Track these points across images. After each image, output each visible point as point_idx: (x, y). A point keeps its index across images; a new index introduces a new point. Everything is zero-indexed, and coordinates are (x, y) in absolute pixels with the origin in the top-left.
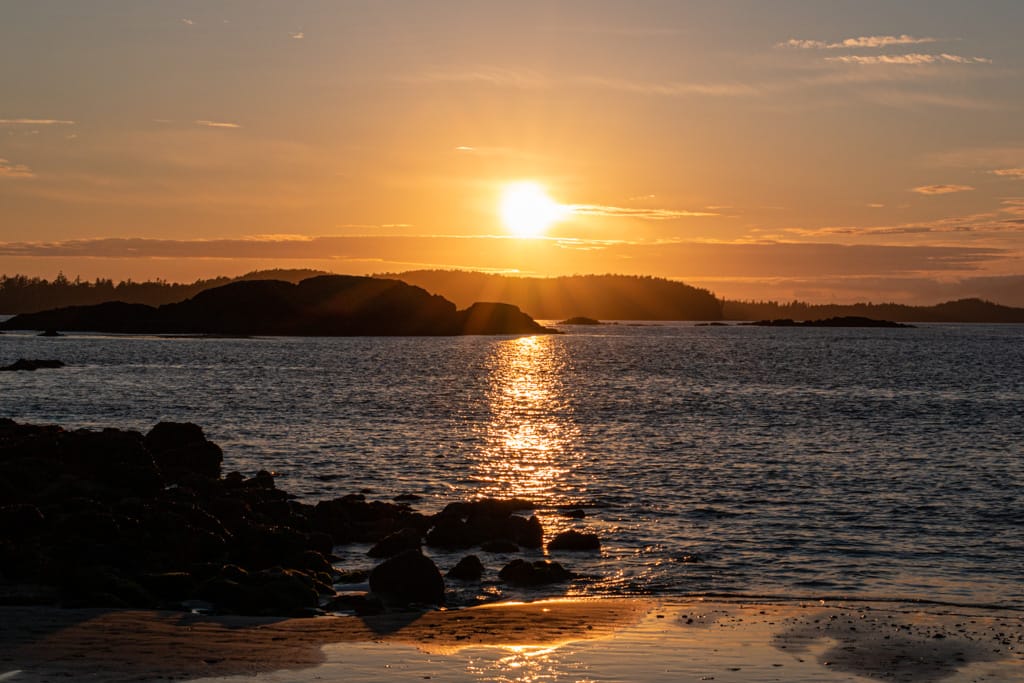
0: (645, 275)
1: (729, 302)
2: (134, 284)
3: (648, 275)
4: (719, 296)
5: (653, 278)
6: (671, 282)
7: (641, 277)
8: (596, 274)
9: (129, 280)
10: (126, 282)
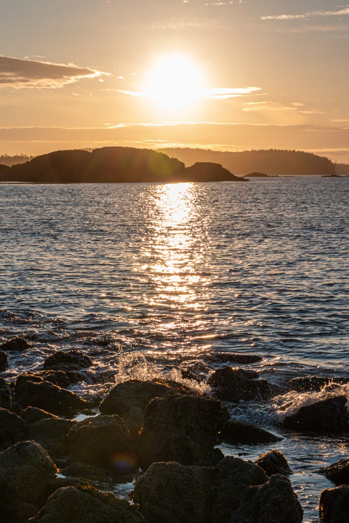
0: (292, 150)
1: (338, 164)
2: (8, 157)
3: (293, 149)
4: (333, 161)
5: (296, 151)
6: (307, 153)
7: (290, 151)
8: (264, 149)
9: (6, 155)
10: (4, 156)
